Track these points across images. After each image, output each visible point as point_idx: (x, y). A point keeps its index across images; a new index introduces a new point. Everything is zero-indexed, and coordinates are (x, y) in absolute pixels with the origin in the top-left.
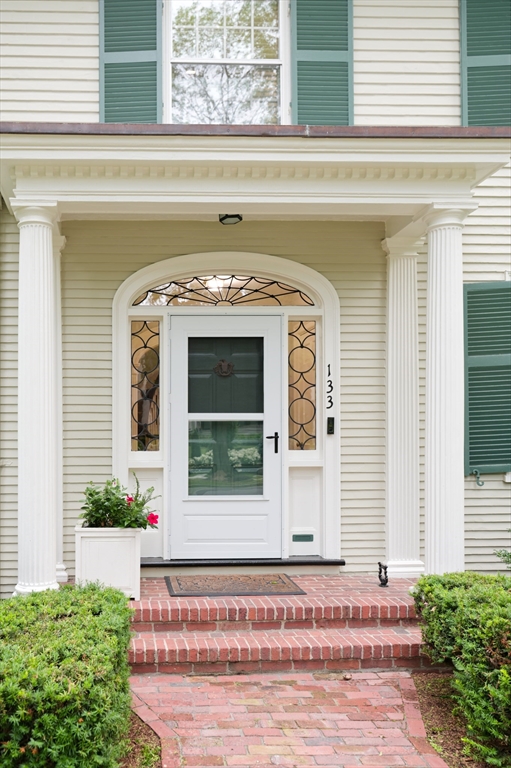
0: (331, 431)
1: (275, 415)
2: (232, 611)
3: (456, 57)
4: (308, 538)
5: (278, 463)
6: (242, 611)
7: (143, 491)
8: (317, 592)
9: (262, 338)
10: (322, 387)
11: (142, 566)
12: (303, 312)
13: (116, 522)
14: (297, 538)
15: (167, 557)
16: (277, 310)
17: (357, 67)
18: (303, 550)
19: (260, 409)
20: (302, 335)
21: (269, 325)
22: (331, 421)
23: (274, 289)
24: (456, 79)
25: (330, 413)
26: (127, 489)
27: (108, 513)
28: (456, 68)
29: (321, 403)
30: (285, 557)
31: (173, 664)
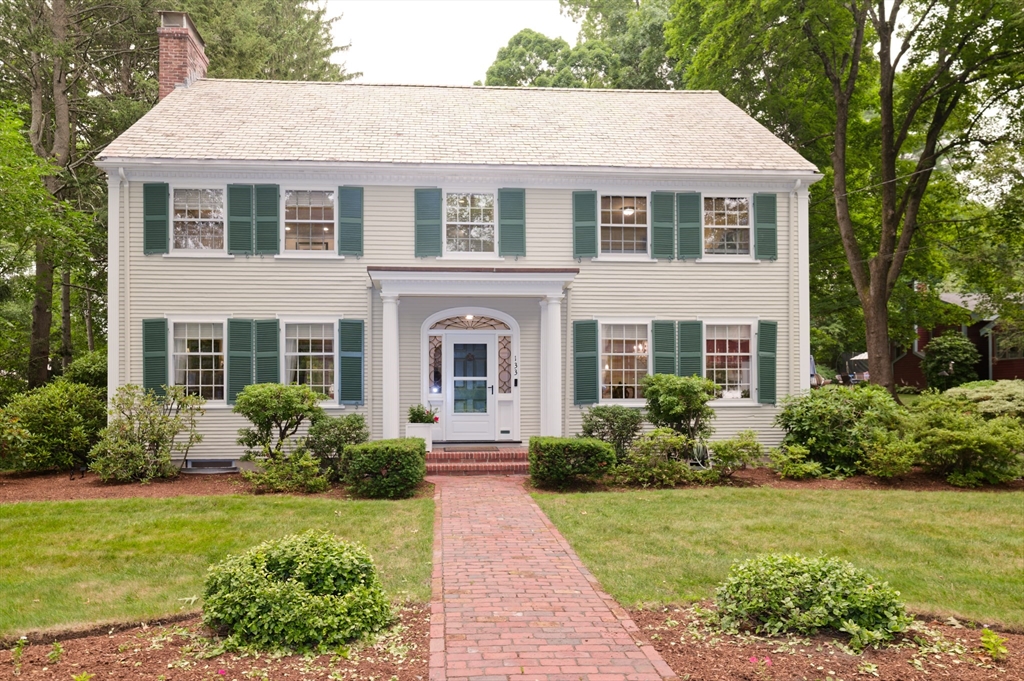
0: (516, 385)
1: (492, 377)
2: (467, 455)
3: (571, 221)
4: (508, 432)
5: (493, 398)
6: (472, 455)
7: (433, 409)
8: (504, 450)
9: (485, 345)
10: (513, 366)
11: (434, 443)
12: (505, 333)
13: (422, 421)
14: (503, 432)
15: (445, 440)
16: (492, 331)
17: (527, 226)
18: (505, 437)
19: (486, 375)
20: (505, 343)
21: (490, 339)
22: (516, 381)
23: (492, 323)
24: (571, 231)
25: (516, 377)
26: (426, 407)
27: (418, 417)
28: (571, 226)
29: (513, 372)
30: (497, 440)
31: (443, 471)
